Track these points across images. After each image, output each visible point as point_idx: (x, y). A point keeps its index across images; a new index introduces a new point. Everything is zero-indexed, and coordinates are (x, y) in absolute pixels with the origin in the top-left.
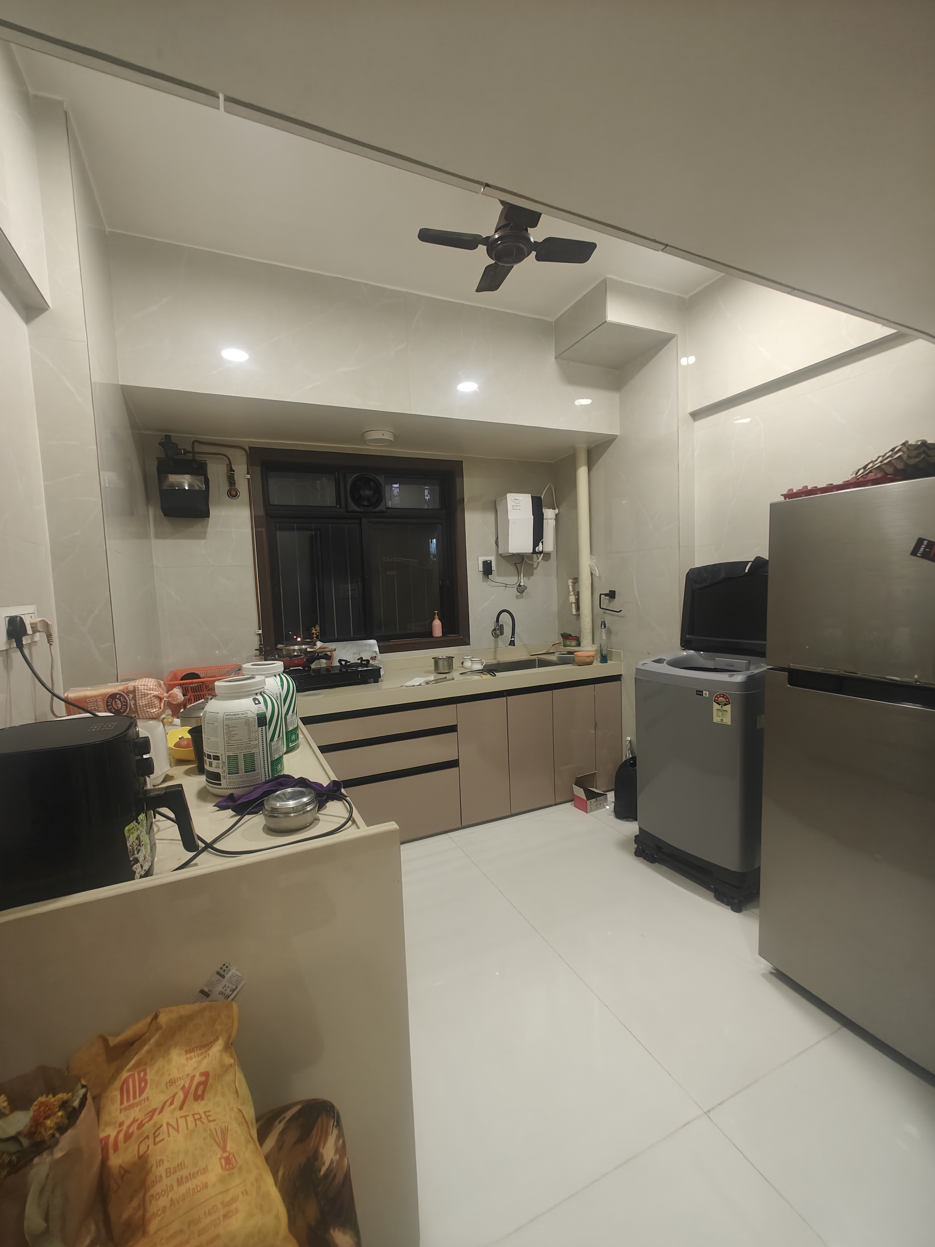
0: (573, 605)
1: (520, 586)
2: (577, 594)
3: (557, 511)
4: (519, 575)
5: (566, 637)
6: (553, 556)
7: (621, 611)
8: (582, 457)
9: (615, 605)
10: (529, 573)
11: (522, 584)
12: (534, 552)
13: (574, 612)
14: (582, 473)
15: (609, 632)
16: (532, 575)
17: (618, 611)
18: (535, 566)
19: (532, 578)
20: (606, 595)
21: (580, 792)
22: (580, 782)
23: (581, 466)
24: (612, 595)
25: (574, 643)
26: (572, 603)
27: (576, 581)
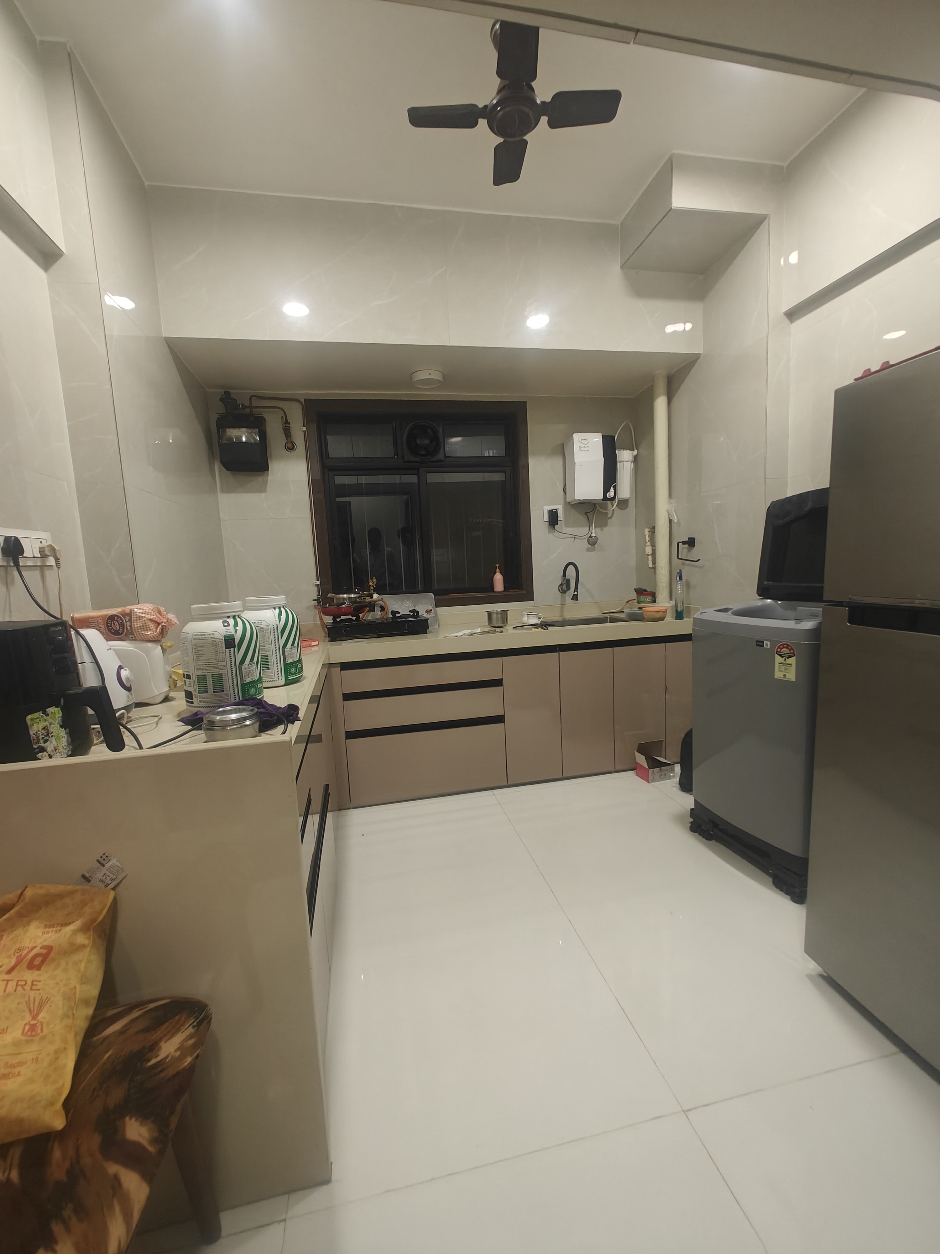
0: (650, 557)
1: (591, 537)
2: (653, 545)
3: (635, 452)
4: (590, 525)
5: (640, 592)
6: (632, 503)
7: (699, 560)
8: (661, 386)
9: (695, 553)
10: (603, 523)
11: (593, 535)
12: (605, 498)
13: (651, 565)
14: (661, 404)
15: (688, 586)
16: (606, 525)
17: (696, 560)
18: (609, 516)
19: (605, 529)
20: (684, 543)
21: (641, 759)
22: (643, 749)
23: (660, 396)
24: (691, 542)
25: (649, 599)
26: (648, 555)
27: (653, 530)
